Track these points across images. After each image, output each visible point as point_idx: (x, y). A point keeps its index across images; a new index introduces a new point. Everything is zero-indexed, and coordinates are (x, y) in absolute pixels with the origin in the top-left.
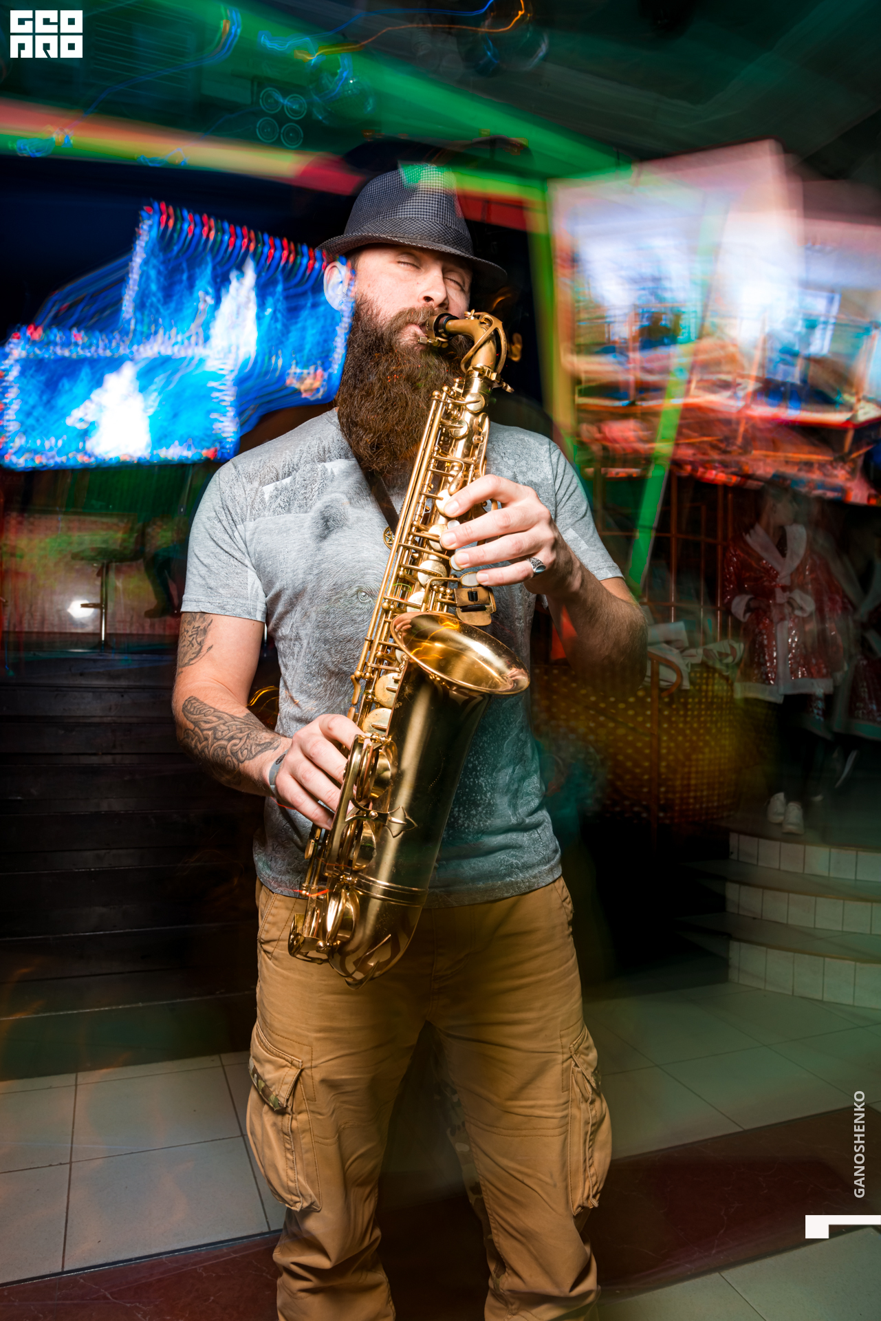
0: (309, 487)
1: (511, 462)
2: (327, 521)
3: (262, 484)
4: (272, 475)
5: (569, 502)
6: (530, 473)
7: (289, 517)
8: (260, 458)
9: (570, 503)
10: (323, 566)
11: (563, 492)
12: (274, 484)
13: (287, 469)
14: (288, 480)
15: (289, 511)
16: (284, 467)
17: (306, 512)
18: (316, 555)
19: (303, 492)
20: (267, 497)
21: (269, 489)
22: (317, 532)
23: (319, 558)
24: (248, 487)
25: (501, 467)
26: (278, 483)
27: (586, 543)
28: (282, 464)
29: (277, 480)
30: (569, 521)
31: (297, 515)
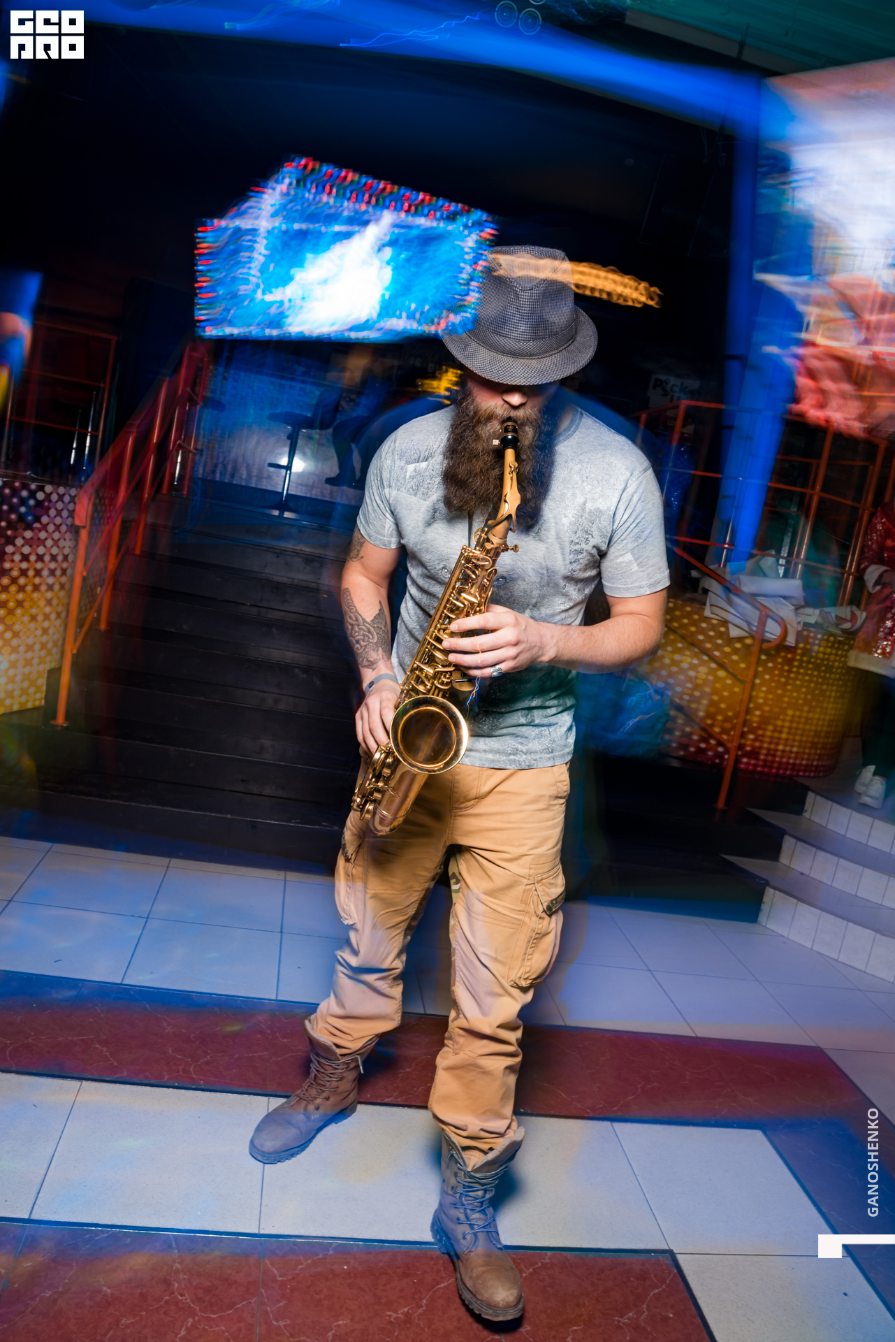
0: (434, 479)
1: (588, 488)
2: (435, 512)
3: (408, 463)
4: (416, 456)
5: (636, 528)
6: (600, 501)
7: (414, 499)
8: (413, 438)
9: (636, 530)
10: (424, 545)
11: (632, 520)
12: (414, 465)
13: (427, 453)
14: (424, 465)
15: (415, 495)
16: (426, 450)
17: (425, 500)
18: (421, 536)
19: (428, 481)
20: (408, 474)
21: (411, 468)
22: (428, 518)
23: (422, 539)
24: (398, 463)
25: (577, 492)
26: (418, 464)
27: (638, 565)
28: (426, 447)
29: (418, 462)
30: (631, 546)
31: (420, 500)
